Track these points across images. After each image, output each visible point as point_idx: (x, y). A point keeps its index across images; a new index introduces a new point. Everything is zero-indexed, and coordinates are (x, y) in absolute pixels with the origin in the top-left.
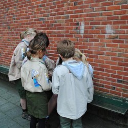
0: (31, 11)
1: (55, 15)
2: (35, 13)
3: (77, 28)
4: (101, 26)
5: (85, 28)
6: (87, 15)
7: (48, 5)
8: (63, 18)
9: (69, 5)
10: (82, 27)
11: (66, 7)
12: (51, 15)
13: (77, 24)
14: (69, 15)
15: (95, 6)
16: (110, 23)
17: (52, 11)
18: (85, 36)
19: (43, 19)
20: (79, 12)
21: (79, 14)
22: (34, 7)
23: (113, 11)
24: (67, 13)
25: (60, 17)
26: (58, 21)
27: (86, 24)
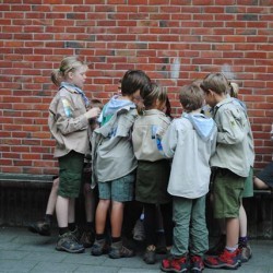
3: (164, 68)
4: (212, 66)
5: (182, 68)
6: (187, 47)
7: (92, 17)
9: (148, 24)
10: (176, 68)
11: (139, 26)
12: (100, 38)
14: (148, 43)
15: (203, 32)
16: (229, 62)
17: (102, 31)
19: (75, 45)
20: (169, 39)
21: (170, 43)
23: (233, 44)
24: (142, 39)
27: (182, 61)
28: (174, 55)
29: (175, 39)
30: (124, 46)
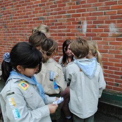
0: (29, 10)
1: (56, 14)
2: (34, 13)
3: (79, 27)
4: (104, 24)
5: (88, 27)
6: (90, 14)
7: (48, 4)
8: (64, 17)
9: (71, 4)
10: (85, 26)
11: (67, 6)
12: (51, 14)
13: (80, 23)
14: (71, 14)
15: (99, 5)
16: (114, 22)
17: (52, 11)
18: (87, 35)
20: (81, 11)
21: (81, 13)
22: (33, 7)
23: (117, 10)
24: (69, 12)
25: (61, 16)
26: (59, 20)
27: (88, 23)
28: (84, 19)
29: (84, 11)
30: (61, 17)
